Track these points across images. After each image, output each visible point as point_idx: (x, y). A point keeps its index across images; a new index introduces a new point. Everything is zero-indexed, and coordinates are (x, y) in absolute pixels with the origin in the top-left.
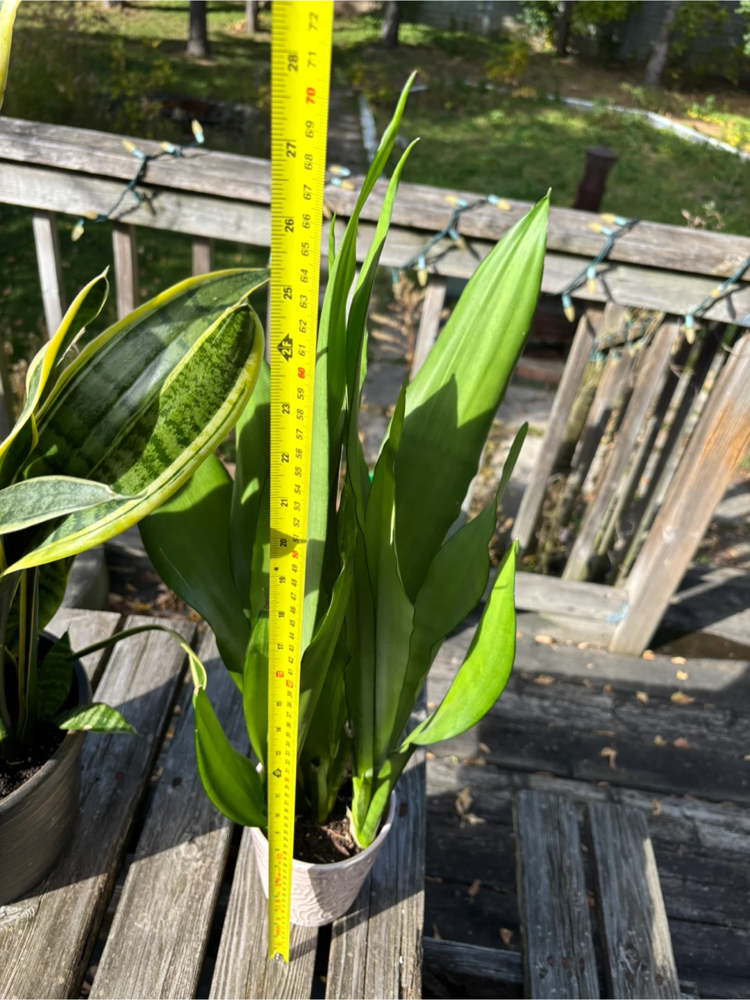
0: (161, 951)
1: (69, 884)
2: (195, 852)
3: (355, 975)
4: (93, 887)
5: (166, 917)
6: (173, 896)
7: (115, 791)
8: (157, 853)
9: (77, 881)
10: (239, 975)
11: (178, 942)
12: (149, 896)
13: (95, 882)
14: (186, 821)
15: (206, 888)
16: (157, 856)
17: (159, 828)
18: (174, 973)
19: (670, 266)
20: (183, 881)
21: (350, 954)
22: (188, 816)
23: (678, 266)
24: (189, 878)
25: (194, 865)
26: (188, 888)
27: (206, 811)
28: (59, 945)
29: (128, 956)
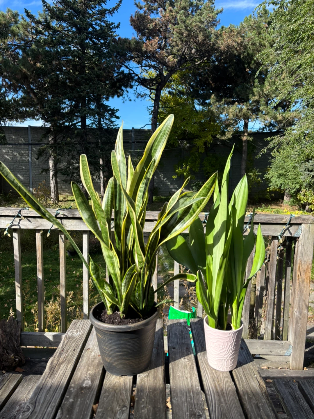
0: (187, 378)
1: (154, 368)
2: (186, 360)
3: (244, 379)
4: (161, 369)
5: (185, 372)
7: (157, 351)
9: (156, 367)
10: (211, 381)
11: (191, 377)
12: (178, 369)
15: (193, 367)
16: (176, 361)
17: (174, 357)
19: (269, 222)
20: (186, 366)
21: (240, 375)
22: (181, 354)
23: (272, 222)
25: (187, 363)
26: (188, 367)
27: (185, 353)
28: (157, 379)
29: (178, 380)
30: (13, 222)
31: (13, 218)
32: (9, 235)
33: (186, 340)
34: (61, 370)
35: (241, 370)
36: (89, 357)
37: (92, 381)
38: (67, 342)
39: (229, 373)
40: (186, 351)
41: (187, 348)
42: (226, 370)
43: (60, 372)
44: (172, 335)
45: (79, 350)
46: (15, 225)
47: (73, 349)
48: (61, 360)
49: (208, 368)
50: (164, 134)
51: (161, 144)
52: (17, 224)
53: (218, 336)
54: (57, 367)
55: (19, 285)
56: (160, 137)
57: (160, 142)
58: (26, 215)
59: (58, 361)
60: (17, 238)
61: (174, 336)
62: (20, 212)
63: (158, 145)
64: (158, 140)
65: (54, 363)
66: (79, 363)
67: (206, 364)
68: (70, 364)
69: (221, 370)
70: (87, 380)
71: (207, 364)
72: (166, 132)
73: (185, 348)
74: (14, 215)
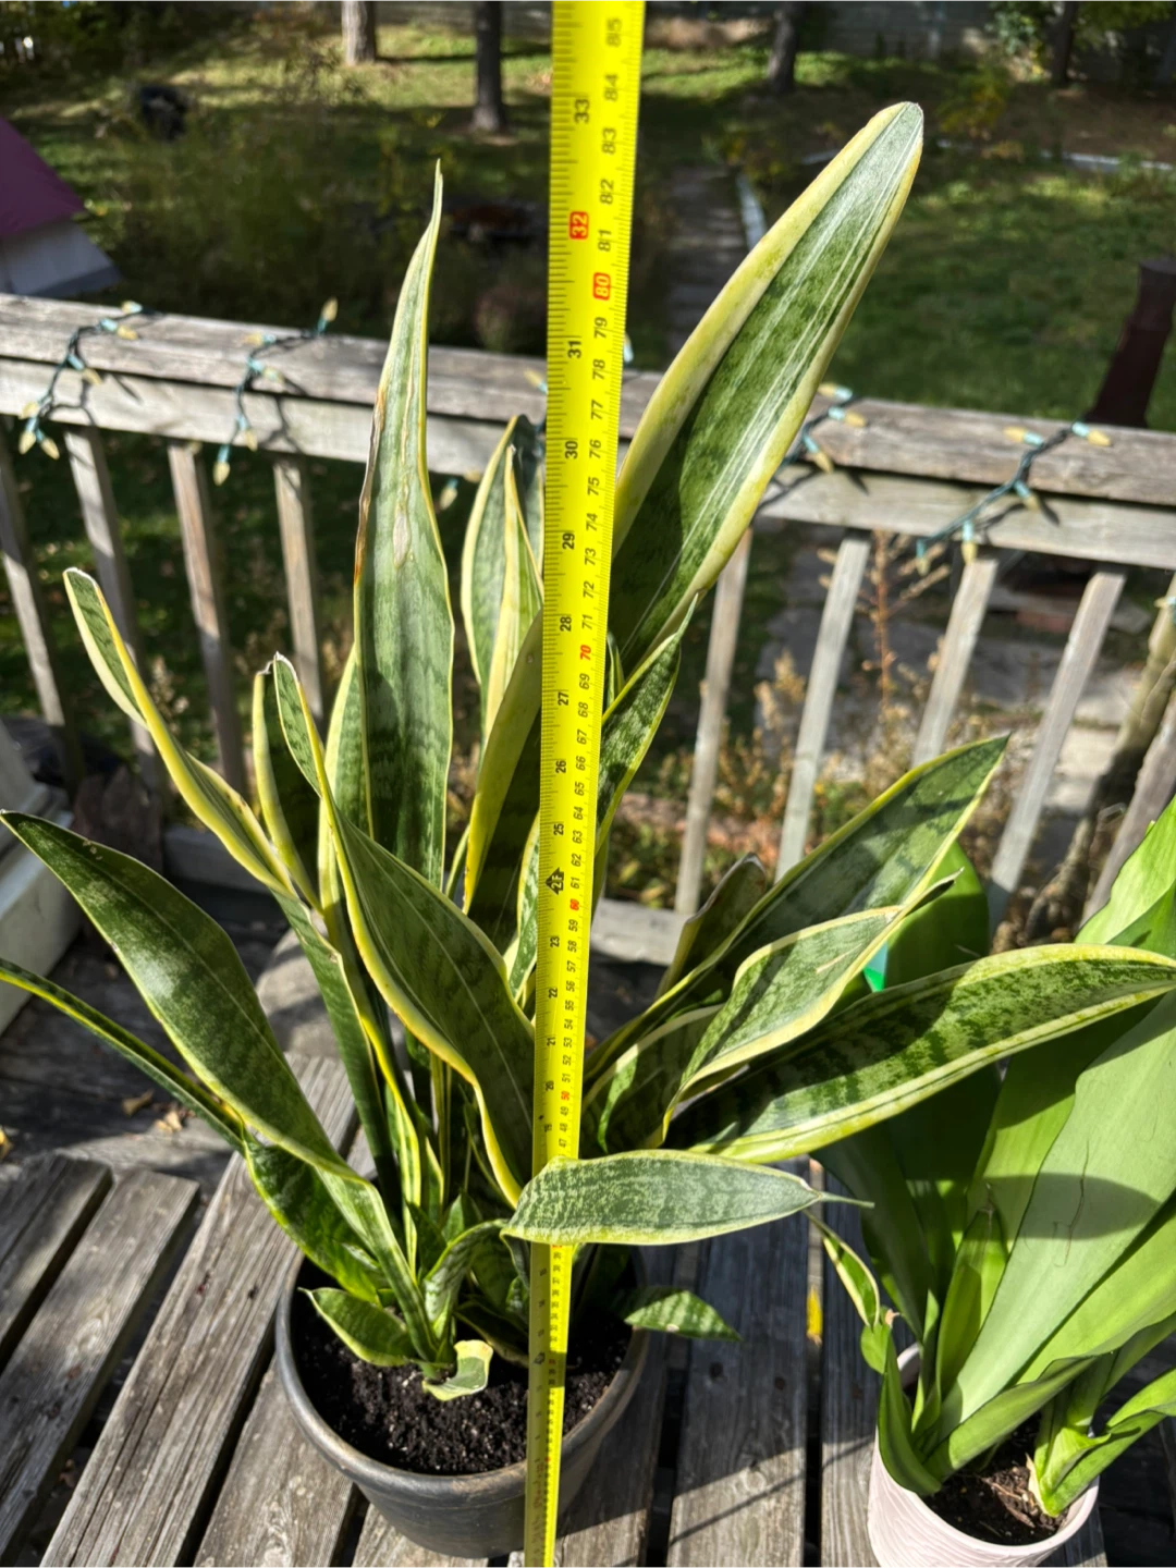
1: (597, 1523)
2: (761, 1482)
4: (631, 1530)
6: (744, 1551)
8: (708, 1482)
9: (607, 1519)
12: (711, 1548)
13: (632, 1523)
14: (740, 1436)
15: (789, 1542)
16: (710, 1487)
17: (704, 1444)
22: (742, 1426)
24: (762, 1524)
25: (765, 1504)
26: (763, 1539)
27: (765, 1421)
30: (50, 393)
31: (49, 372)
32: (51, 449)
34: (174, 1443)
38: (233, 1224)
40: (774, 1404)
41: (778, 1384)
43: (169, 1453)
46: (68, 407)
47: (250, 1287)
48: (183, 1365)
50: (809, 311)
51: (765, 407)
52: (75, 401)
54: (159, 1409)
56: (765, 335)
57: (757, 382)
58: (105, 364)
59: (172, 1362)
60: (88, 458)
62: (74, 345)
63: (740, 415)
64: (743, 370)
65: (153, 1375)
67: (853, 1531)
68: (220, 1404)
70: (279, 1543)
72: (827, 295)
73: (767, 1382)
74: (48, 356)
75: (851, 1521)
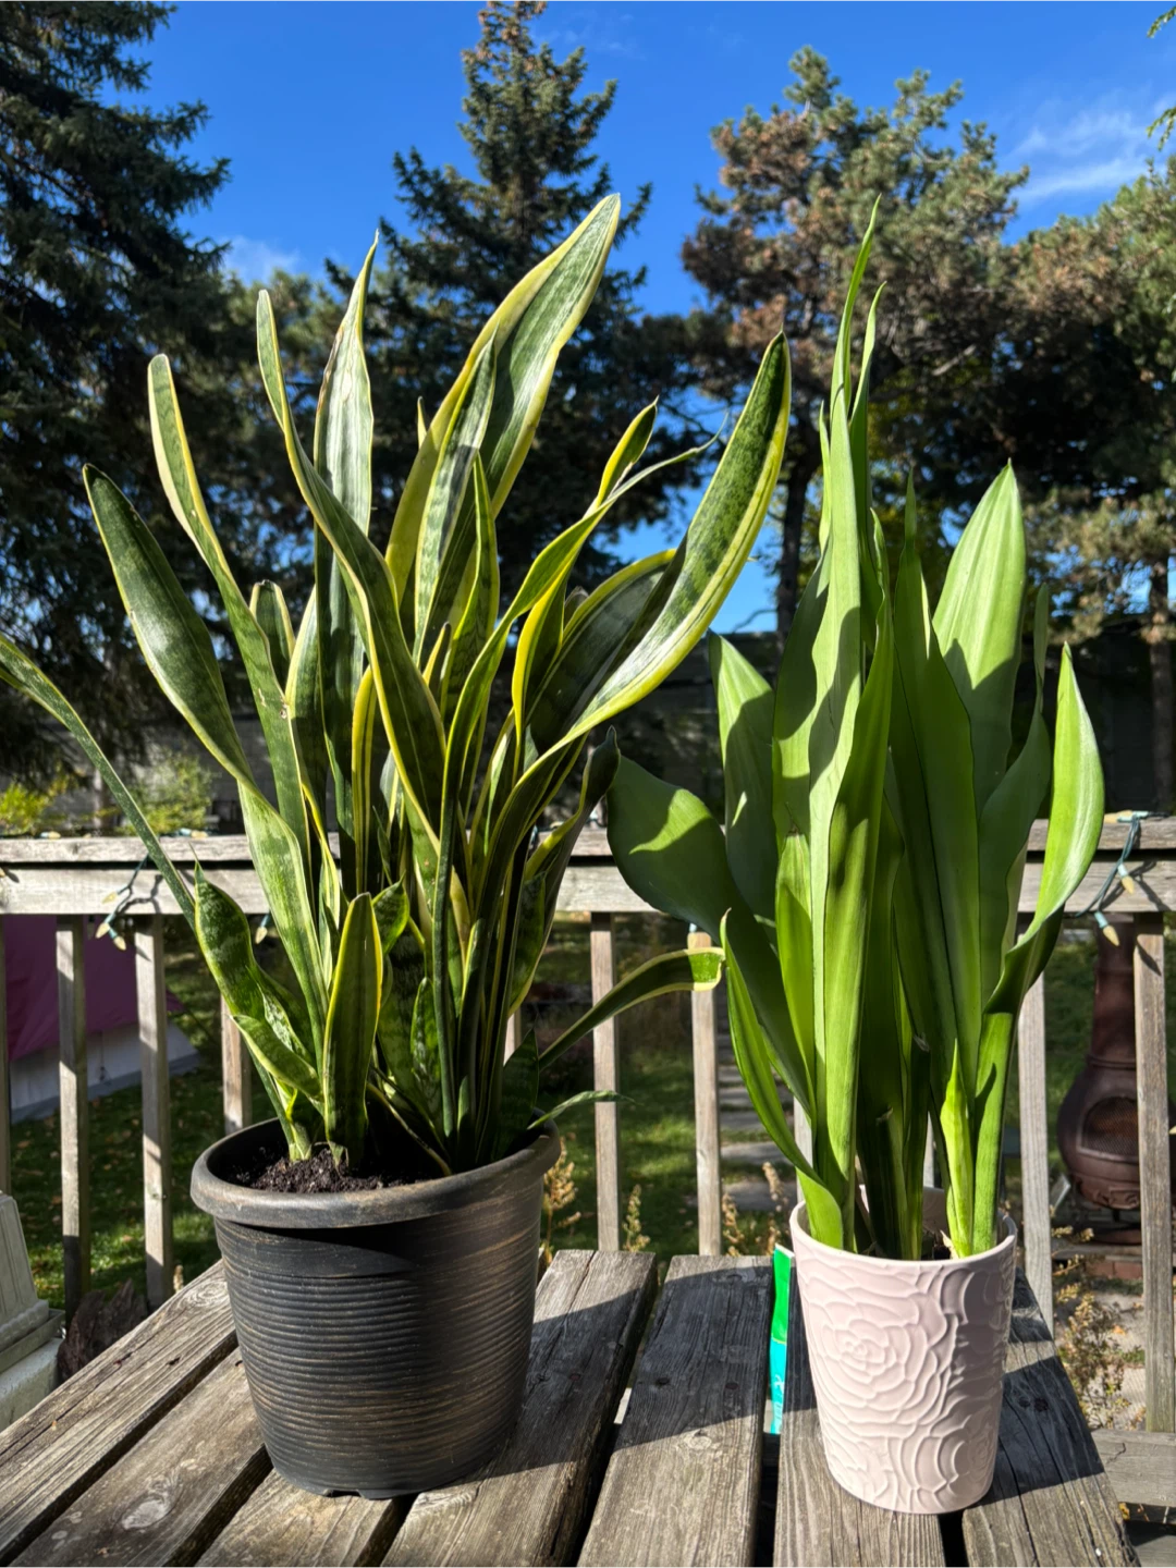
0: (679, 1535)
1: (519, 1470)
2: (706, 1442)
4: (557, 1475)
5: (679, 1503)
6: (685, 1484)
7: (571, 1389)
8: (648, 1442)
9: (532, 1466)
10: (816, 1559)
11: (706, 1526)
12: (648, 1484)
13: (559, 1470)
16: (650, 1446)
18: (707, 1557)
20: (700, 1470)
21: (1004, 1545)
22: (688, 1412)
24: (706, 1467)
25: (711, 1455)
26: (707, 1475)
27: (714, 1408)
28: (513, 1529)
29: (627, 1542)
30: (130, 890)
32: (121, 943)
33: (736, 1349)
34: (63, 1446)
35: (1016, 1513)
36: (225, 1396)
37: (177, 1507)
38: (163, 1327)
39: (934, 1524)
40: (725, 1397)
41: (731, 1386)
42: (919, 1509)
43: (56, 1451)
44: (674, 1323)
45: (193, 1363)
46: (141, 901)
47: (172, 1358)
48: (88, 1403)
49: (816, 1494)
52: (148, 895)
53: (858, 1290)
54: (54, 1428)
55: (157, 1152)
56: (552, 292)
59: (75, 1403)
60: (150, 955)
61: (681, 1326)
63: (541, 329)
65: (53, 1409)
66: (163, 1421)
67: (810, 1468)
68: (119, 1422)
69: (889, 1503)
70: (157, 1498)
71: (819, 1468)
73: (718, 1386)
75: (809, 1462)
